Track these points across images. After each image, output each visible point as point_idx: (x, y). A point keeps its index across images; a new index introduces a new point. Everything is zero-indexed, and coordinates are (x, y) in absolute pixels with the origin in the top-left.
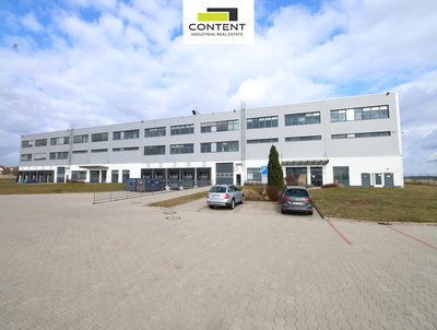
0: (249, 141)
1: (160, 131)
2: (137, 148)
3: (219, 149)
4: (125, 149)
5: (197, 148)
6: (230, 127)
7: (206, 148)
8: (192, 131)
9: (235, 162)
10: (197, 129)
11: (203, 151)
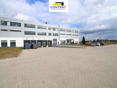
0: (60, 34)
1: (33, 26)
2: (20, 31)
3: (53, 35)
4: (11, 31)
5: (47, 34)
6: (56, 30)
7: (50, 34)
8: (46, 29)
9: (57, 39)
10: (47, 28)
11: (49, 35)
